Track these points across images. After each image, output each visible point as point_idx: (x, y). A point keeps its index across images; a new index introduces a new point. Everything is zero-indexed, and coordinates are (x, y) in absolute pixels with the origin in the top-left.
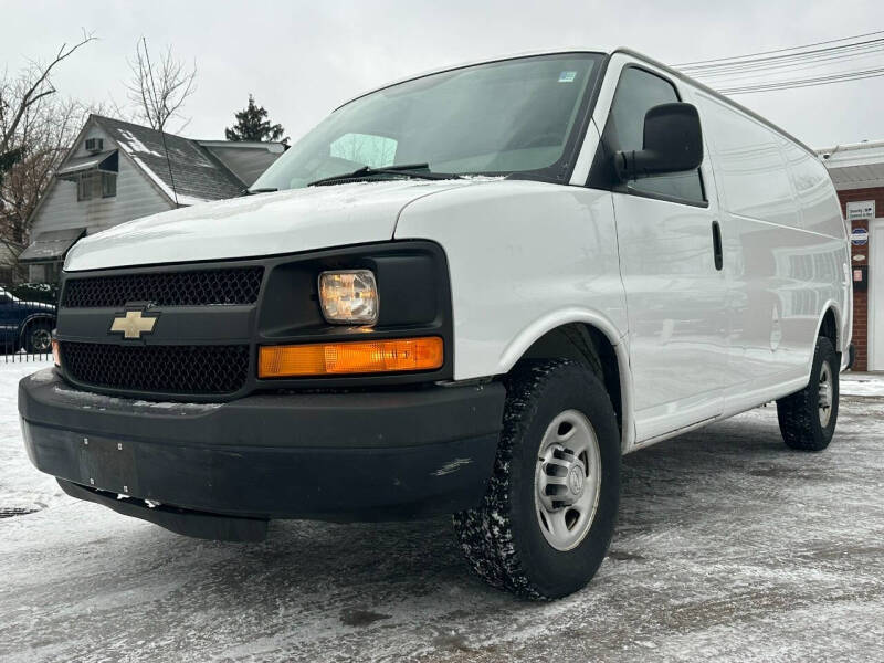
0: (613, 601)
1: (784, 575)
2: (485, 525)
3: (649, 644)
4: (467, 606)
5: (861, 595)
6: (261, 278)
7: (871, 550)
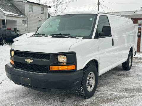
0: (97, 98)
1: (121, 94)
2: (80, 89)
3: (102, 104)
4: (77, 99)
5: (131, 97)
6: (50, 56)
7: (133, 89)
